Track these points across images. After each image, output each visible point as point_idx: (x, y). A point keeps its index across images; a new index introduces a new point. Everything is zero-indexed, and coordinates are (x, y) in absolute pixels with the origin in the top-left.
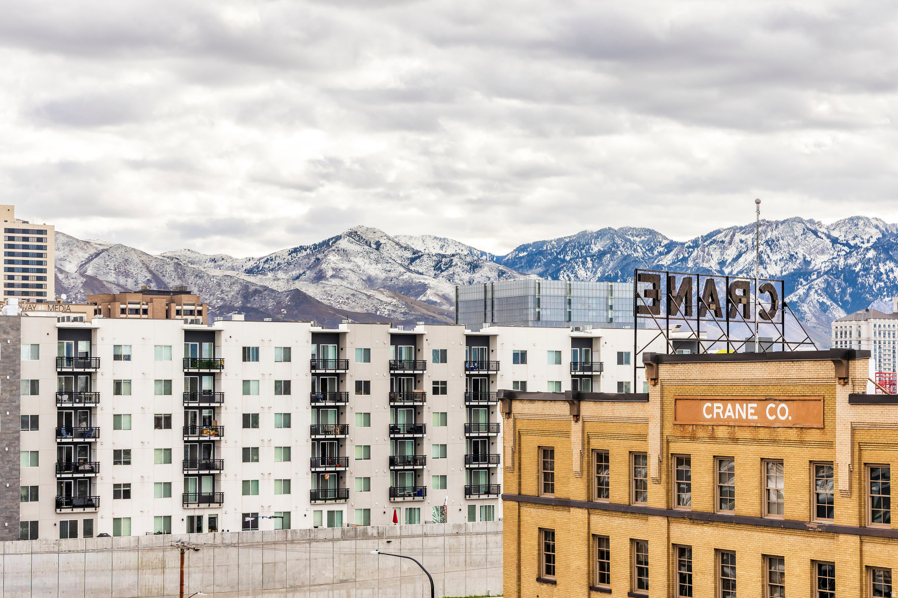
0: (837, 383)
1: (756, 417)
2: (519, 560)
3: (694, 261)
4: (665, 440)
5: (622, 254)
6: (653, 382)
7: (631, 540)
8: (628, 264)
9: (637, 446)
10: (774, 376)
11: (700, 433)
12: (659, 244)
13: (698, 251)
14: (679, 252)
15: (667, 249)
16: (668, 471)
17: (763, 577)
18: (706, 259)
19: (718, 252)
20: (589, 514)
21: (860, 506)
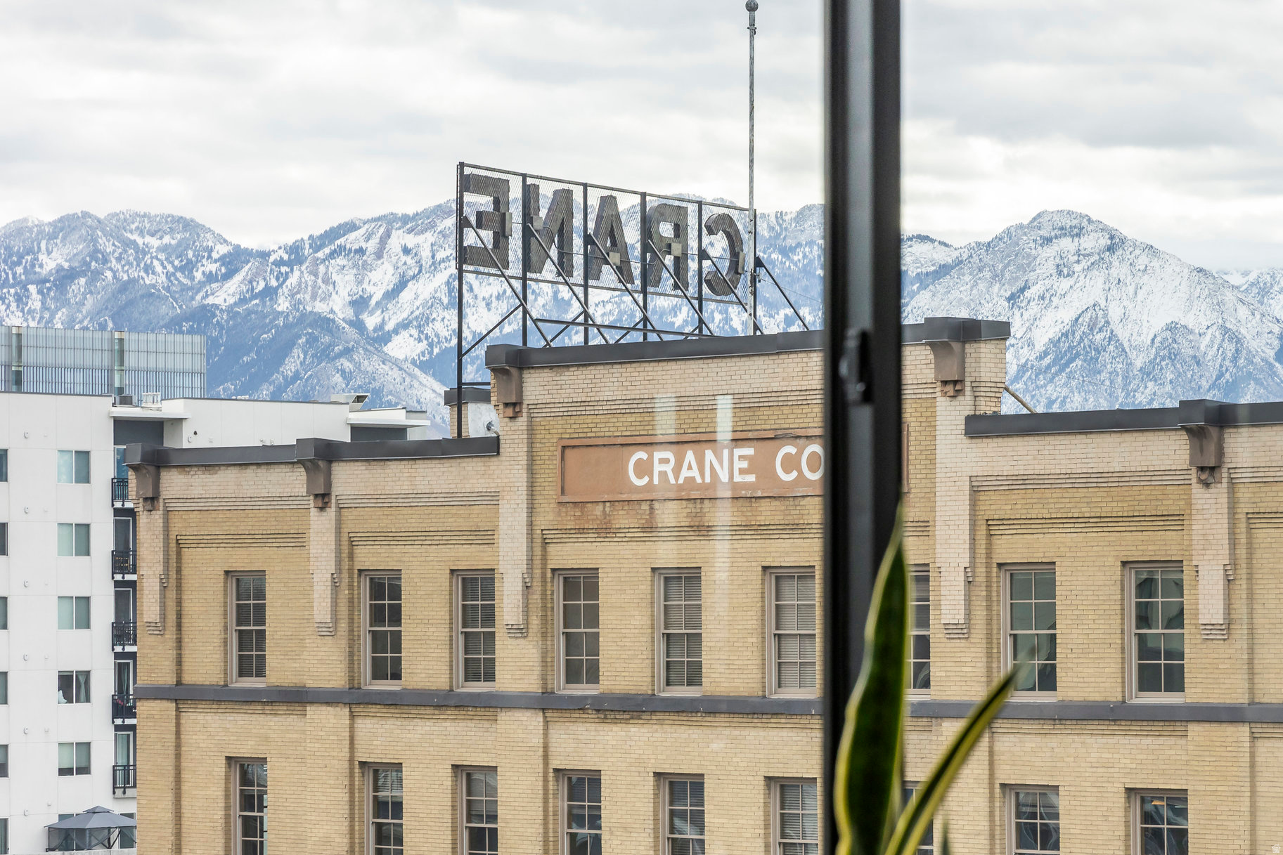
0: (939, 394)
1: (751, 478)
2: (178, 834)
3: (292, 296)
4: (538, 541)
5: (115, 277)
6: (510, 412)
7: (455, 767)
8: (130, 303)
9: (471, 557)
10: (795, 385)
11: (622, 519)
12: (206, 254)
13: (302, 272)
14: (256, 275)
15: (227, 268)
16: (544, 608)
17: (767, 827)
18: (320, 291)
19: (350, 276)
20: (352, 717)
21: (989, 655)
